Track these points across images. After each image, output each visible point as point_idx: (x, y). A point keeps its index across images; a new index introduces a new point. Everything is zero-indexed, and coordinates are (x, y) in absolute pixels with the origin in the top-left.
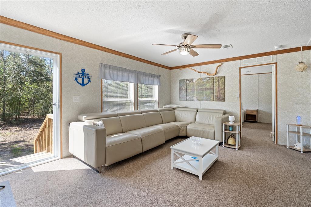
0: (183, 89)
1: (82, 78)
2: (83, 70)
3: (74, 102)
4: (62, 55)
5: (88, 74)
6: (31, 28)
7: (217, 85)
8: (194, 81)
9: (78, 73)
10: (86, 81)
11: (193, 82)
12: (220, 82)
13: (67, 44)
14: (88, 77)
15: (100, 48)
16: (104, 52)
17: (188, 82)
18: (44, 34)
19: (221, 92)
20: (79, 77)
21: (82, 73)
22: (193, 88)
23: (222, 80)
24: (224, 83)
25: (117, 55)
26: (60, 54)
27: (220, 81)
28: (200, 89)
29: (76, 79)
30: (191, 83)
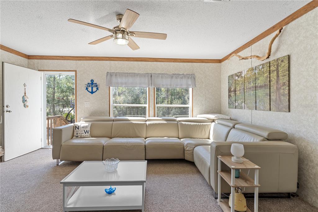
0: (232, 90)
1: (91, 88)
2: (92, 81)
3: (85, 106)
4: (77, 71)
5: (96, 84)
6: (58, 58)
7: (275, 77)
8: (243, 75)
9: (88, 83)
10: (95, 89)
11: (242, 77)
12: (280, 70)
13: (80, 62)
14: (97, 86)
15: (108, 59)
16: (112, 61)
17: (237, 78)
18: (65, 60)
19: (282, 91)
20: (89, 86)
21: (91, 83)
22: (242, 88)
23: (283, 64)
24: (289, 71)
25: (126, 61)
26: (76, 71)
27: (279, 68)
28: (250, 88)
29: (87, 89)
30: (239, 79)
